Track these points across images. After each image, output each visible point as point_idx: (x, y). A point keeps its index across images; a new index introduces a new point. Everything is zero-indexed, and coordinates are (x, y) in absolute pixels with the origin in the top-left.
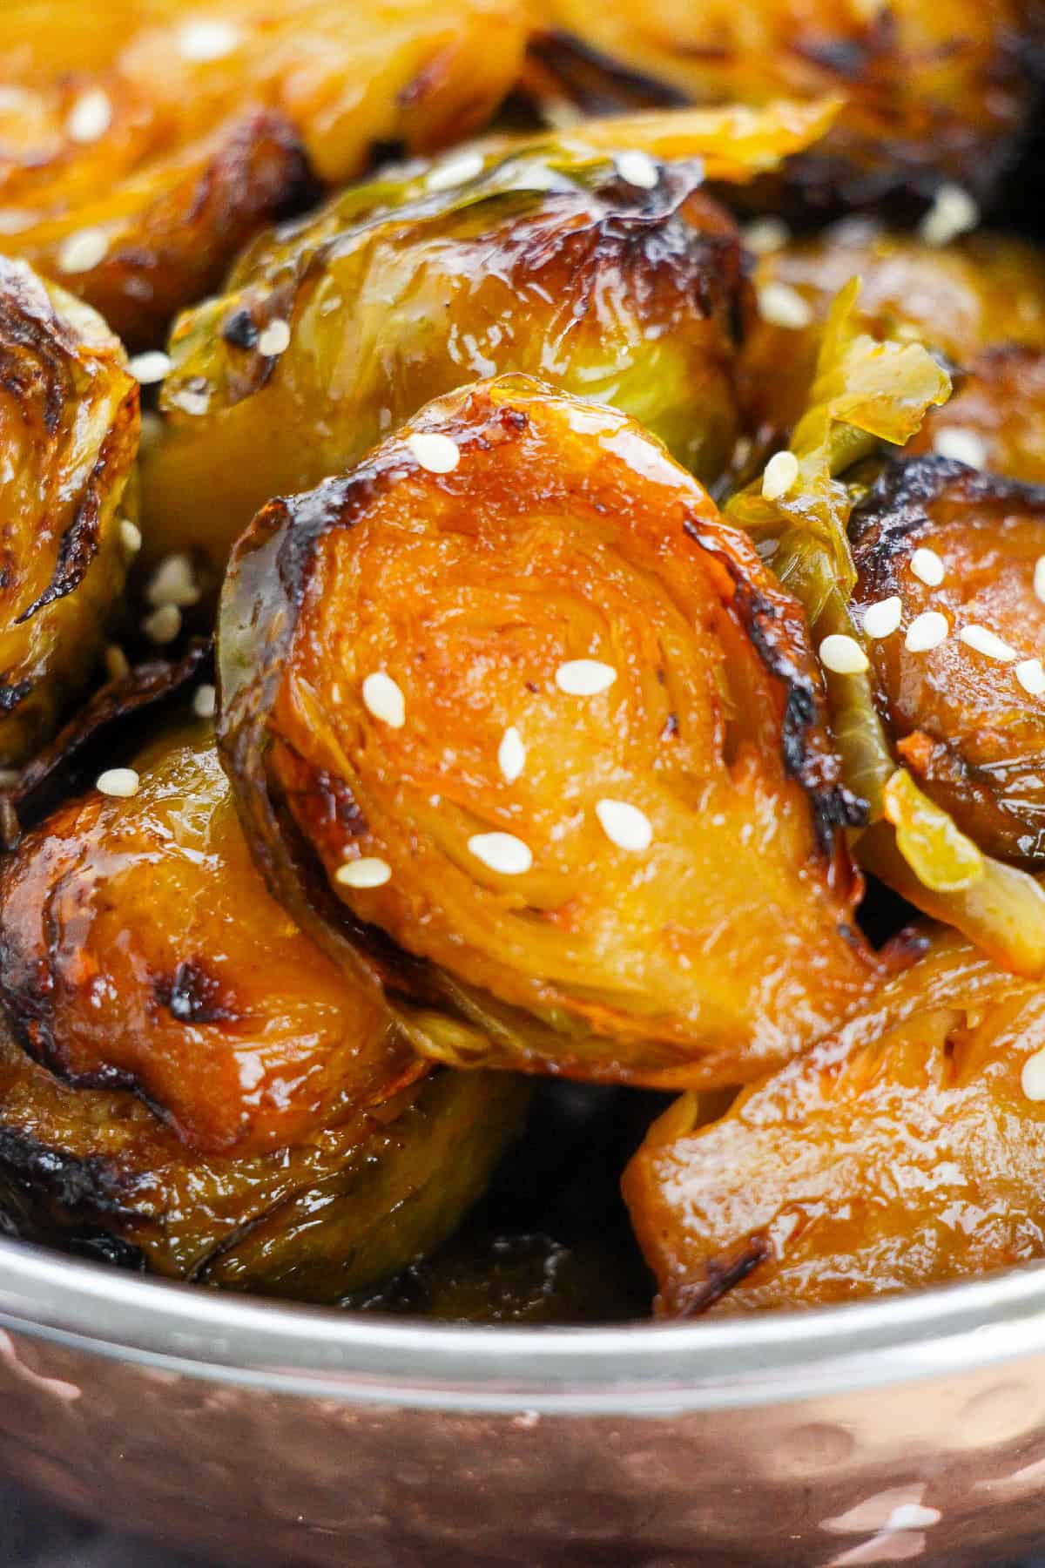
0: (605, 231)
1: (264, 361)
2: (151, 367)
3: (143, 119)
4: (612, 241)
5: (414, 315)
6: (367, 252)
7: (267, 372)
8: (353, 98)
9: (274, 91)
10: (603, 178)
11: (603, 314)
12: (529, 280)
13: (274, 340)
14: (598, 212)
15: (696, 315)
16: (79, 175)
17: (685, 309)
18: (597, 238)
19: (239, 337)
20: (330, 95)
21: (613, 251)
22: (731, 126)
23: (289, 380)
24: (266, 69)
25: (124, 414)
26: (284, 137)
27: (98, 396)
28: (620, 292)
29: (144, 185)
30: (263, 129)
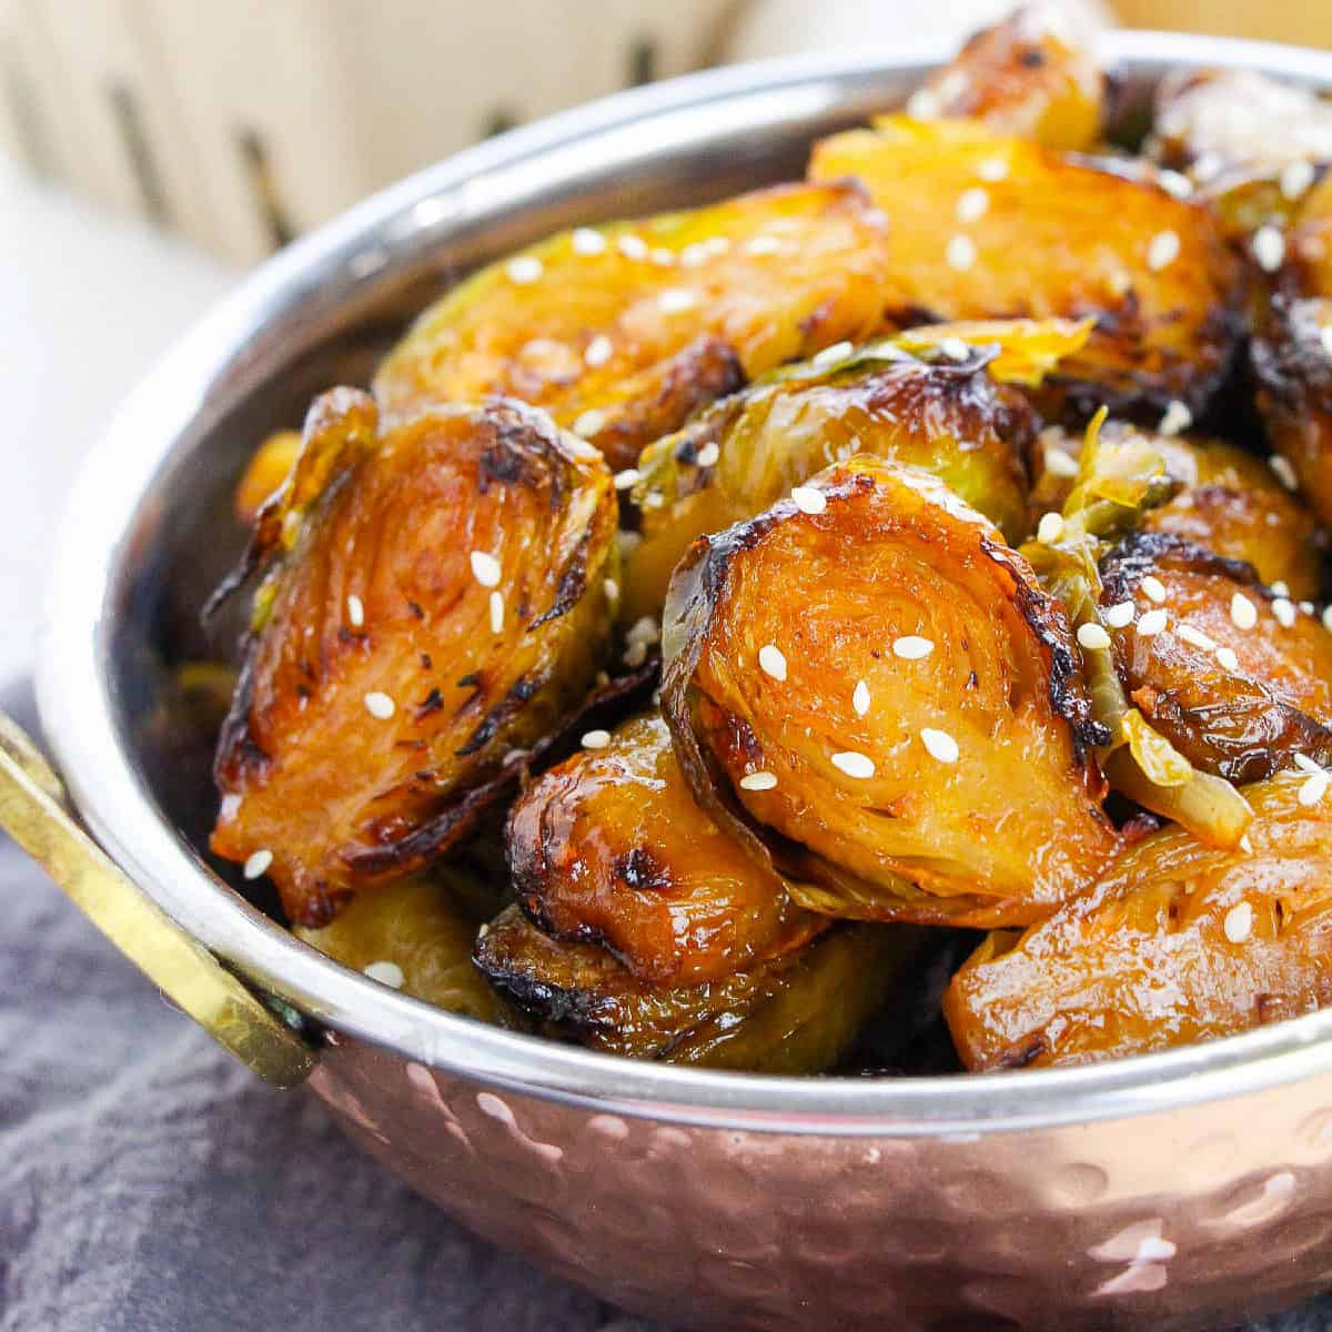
0: (931, 379)
1: (702, 471)
2: (626, 479)
3: (633, 350)
4: (934, 385)
5: (801, 431)
6: (773, 397)
7: (704, 479)
8: (772, 330)
9: (719, 329)
10: (933, 353)
11: (930, 430)
12: (879, 407)
13: (708, 456)
14: (926, 370)
15: (994, 437)
16: (589, 385)
17: (987, 434)
18: (924, 382)
19: (686, 457)
20: (756, 328)
21: (937, 391)
22: (1021, 330)
23: (717, 481)
24: (711, 317)
25: (605, 502)
26: (724, 354)
27: (587, 486)
28: (940, 416)
29: (630, 387)
30: (711, 350)
